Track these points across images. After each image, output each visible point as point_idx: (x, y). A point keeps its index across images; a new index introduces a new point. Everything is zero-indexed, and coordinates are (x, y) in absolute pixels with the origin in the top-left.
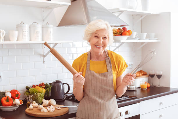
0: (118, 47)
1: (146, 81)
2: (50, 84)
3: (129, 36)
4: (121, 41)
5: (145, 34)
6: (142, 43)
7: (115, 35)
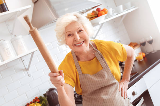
0: (99, 30)
1: (140, 52)
2: (44, 95)
3: (106, 15)
4: (100, 23)
5: (121, 7)
6: (122, 16)
7: (92, 19)
